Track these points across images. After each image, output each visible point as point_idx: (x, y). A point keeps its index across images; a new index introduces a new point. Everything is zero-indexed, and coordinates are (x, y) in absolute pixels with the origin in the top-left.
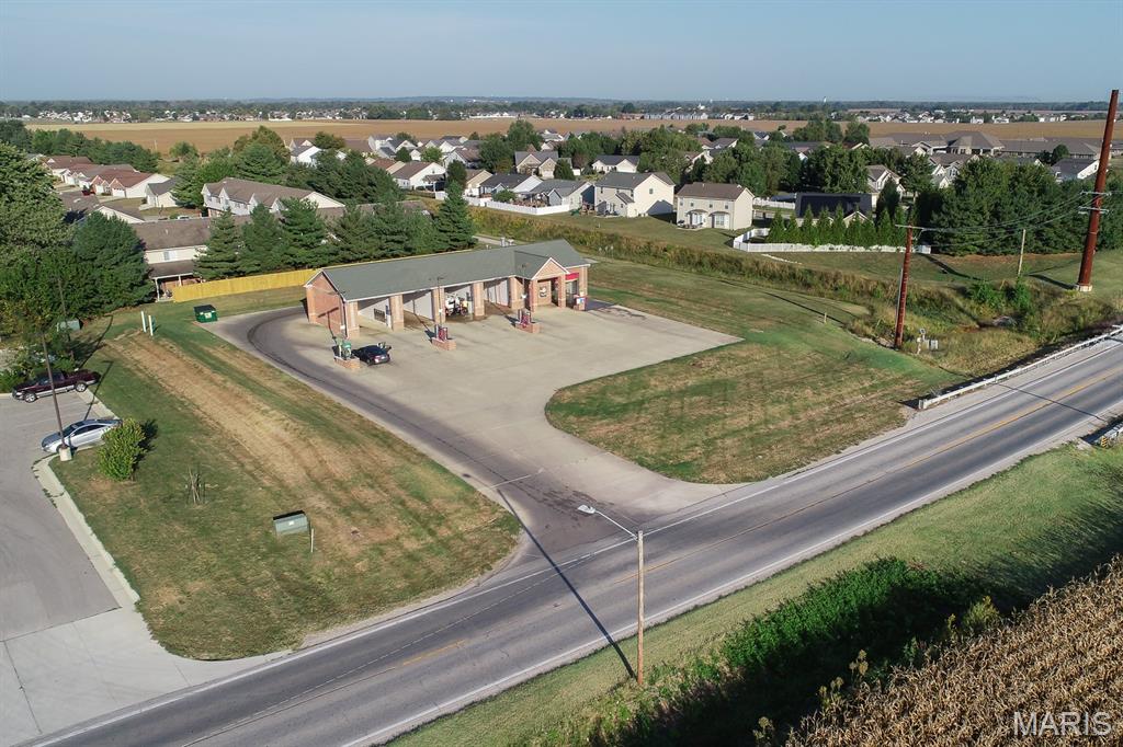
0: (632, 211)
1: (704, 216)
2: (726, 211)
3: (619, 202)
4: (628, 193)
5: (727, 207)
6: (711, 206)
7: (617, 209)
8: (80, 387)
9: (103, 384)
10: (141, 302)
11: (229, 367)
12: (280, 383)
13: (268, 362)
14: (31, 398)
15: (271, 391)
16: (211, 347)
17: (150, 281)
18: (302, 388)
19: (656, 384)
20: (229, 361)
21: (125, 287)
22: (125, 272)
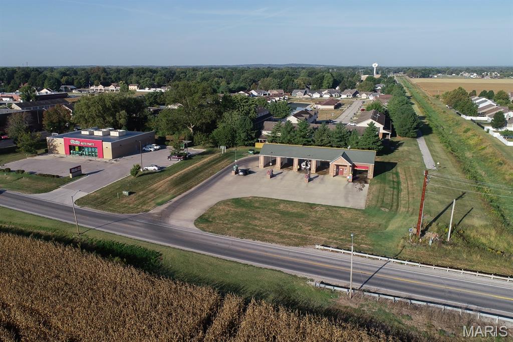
8: (180, 160)
9: (186, 161)
10: (246, 146)
11: (212, 165)
12: (211, 172)
13: (227, 167)
14: (169, 159)
15: (200, 172)
16: (229, 160)
17: (255, 140)
18: (211, 174)
19: (281, 207)
20: (219, 164)
21: (242, 140)
22: (243, 135)
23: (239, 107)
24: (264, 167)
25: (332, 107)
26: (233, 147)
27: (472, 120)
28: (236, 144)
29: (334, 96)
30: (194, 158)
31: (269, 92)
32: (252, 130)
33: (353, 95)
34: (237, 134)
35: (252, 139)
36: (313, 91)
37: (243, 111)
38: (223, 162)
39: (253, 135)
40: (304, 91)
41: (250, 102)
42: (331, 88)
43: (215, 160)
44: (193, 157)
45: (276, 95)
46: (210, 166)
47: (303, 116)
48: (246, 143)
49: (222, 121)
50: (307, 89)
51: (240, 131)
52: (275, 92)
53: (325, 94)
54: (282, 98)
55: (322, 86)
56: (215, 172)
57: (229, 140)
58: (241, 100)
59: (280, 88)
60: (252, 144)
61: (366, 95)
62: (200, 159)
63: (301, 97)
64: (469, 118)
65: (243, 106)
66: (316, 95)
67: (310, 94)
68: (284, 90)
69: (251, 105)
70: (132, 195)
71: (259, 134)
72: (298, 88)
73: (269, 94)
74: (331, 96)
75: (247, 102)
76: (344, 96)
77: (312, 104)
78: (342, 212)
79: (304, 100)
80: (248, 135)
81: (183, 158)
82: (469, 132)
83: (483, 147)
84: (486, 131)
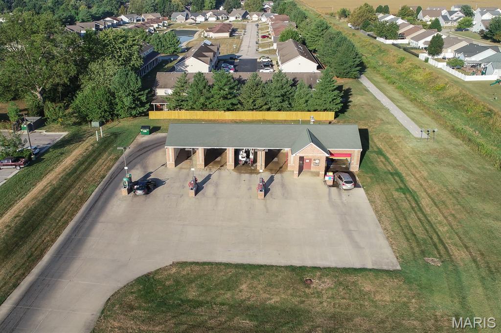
8: (18, 168)
9: (31, 168)
10: (135, 116)
11: (80, 174)
12: (81, 193)
13: (111, 172)
15: (59, 199)
16: (110, 154)
17: (148, 106)
18: (83, 199)
20: (94, 169)
21: (126, 108)
22: (128, 101)
23: (113, 52)
24: (176, 165)
25: (227, 35)
26: (113, 120)
27: (393, 44)
28: (117, 115)
29: (221, 18)
30: (46, 156)
31: (143, 16)
32: (140, 90)
33: (242, 17)
34: (117, 100)
35: (143, 104)
36: (196, 13)
37: (120, 57)
38: (100, 161)
39: (144, 98)
40: (185, 13)
41: (130, 42)
42: (214, 8)
43: (86, 160)
44: (43, 154)
45: (153, 21)
46: (78, 178)
47: (206, 56)
48: (134, 112)
49: (87, 77)
50: (187, 11)
51: (121, 93)
52: (150, 16)
53: (211, 16)
54: (161, 24)
55: (204, 6)
56: (90, 190)
57: (105, 111)
58: (114, 39)
59: (155, 11)
60: (143, 112)
61: (257, 16)
62: (58, 160)
63: (183, 22)
64: (389, 42)
65: (120, 48)
66: (200, 19)
67: (193, 17)
68: (161, 13)
69: (131, 46)
71: (152, 96)
72: (176, 11)
73: (143, 20)
74: (218, 19)
75: (125, 42)
76: (232, 19)
77: (200, 30)
79: (187, 25)
80: (135, 99)
81: (24, 163)
82: (405, 61)
83: (441, 85)
84: (424, 60)
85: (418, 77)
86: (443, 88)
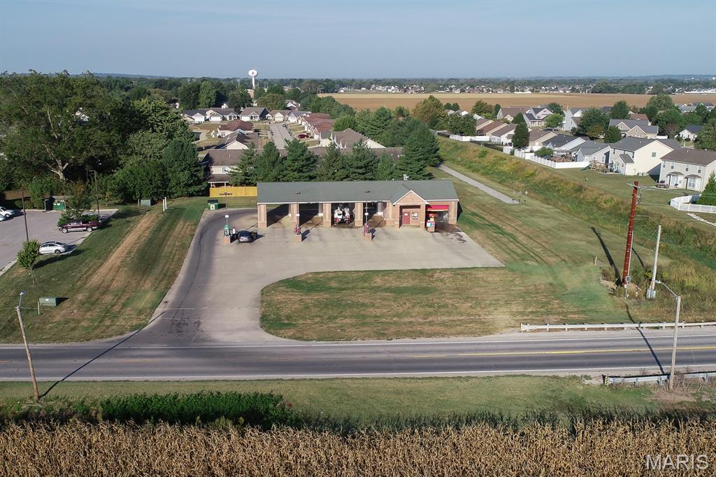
0: (629, 170)
1: (681, 178)
2: (699, 174)
3: (621, 161)
4: (630, 154)
5: (699, 171)
6: (687, 170)
7: (620, 168)
8: (90, 230)
9: (104, 230)
10: (193, 195)
11: (167, 232)
12: (178, 243)
14: (65, 231)
15: (160, 245)
16: (186, 221)
17: (204, 184)
18: (184, 247)
19: (378, 281)
21: (182, 185)
22: (183, 176)
27: (472, 142)
28: (170, 194)
29: (228, 118)
30: (111, 223)
33: (260, 116)
35: (200, 182)
38: (179, 226)
39: (200, 175)
42: (214, 106)
43: (165, 224)
46: (166, 235)
49: (128, 151)
57: (159, 188)
60: (203, 191)
61: (282, 116)
64: (466, 139)
66: (198, 118)
67: (187, 116)
70: (65, 304)
71: (208, 173)
74: (224, 119)
76: (245, 119)
78: (480, 275)
80: (193, 175)
82: (487, 155)
83: (531, 172)
84: (509, 153)
85: (505, 168)
86: (533, 175)
